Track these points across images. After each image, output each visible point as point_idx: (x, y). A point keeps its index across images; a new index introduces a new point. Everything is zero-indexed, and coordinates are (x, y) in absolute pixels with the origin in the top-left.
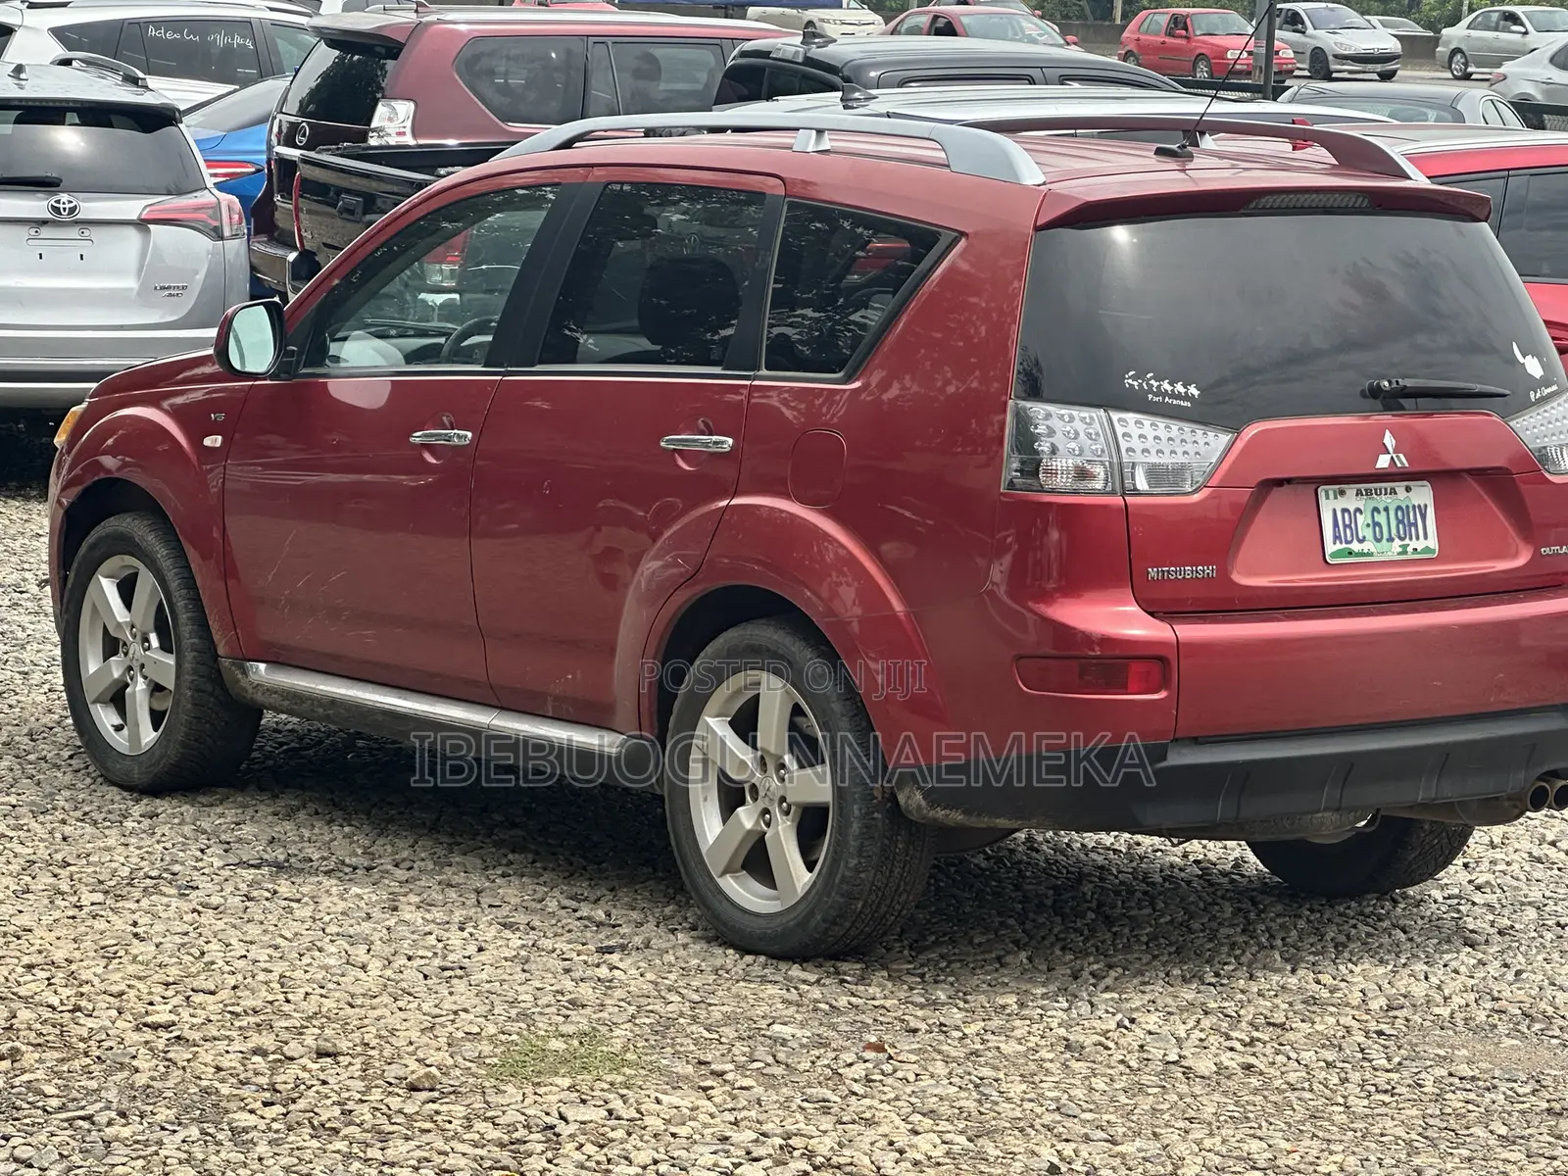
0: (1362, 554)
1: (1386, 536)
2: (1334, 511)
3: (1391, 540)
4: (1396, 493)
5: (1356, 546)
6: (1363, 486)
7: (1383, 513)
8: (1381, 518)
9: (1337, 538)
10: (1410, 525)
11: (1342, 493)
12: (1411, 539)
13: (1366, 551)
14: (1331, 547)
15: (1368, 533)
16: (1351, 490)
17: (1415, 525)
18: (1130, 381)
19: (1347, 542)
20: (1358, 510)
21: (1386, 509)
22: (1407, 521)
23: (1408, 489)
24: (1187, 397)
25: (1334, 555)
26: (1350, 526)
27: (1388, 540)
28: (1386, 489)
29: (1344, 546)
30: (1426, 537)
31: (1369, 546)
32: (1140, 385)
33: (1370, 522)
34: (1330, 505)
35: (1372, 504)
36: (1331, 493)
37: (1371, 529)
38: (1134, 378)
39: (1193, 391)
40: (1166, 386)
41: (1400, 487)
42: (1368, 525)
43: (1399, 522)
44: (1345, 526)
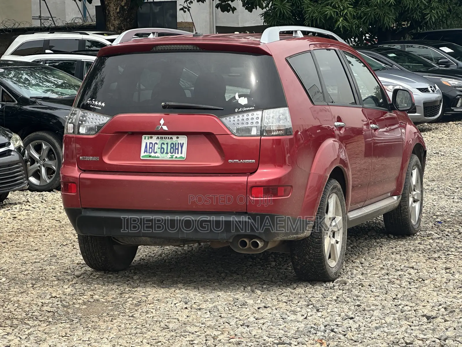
0: (155, 157)
1: (165, 151)
2: (146, 143)
3: (167, 153)
4: (172, 139)
5: (153, 154)
6: (160, 136)
7: (166, 145)
8: (165, 146)
9: (146, 151)
10: (176, 149)
11: (151, 138)
12: (175, 153)
13: (156, 156)
14: (142, 154)
16: (155, 137)
17: (178, 149)
18: (88, 101)
19: (149, 153)
20: (156, 143)
21: (167, 144)
22: (175, 148)
23: (178, 138)
24: (101, 106)
25: (143, 157)
26: (151, 148)
27: (166, 153)
28: (169, 138)
29: (148, 154)
30: (181, 153)
32: (90, 103)
33: (160, 147)
34: (145, 140)
35: (162, 142)
36: (147, 138)
37: (160, 149)
38: (89, 100)
39: (103, 104)
40: (96, 103)
41: (174, 137)
42: (159, 148)
43: (171, 148)
44: (150, 148)
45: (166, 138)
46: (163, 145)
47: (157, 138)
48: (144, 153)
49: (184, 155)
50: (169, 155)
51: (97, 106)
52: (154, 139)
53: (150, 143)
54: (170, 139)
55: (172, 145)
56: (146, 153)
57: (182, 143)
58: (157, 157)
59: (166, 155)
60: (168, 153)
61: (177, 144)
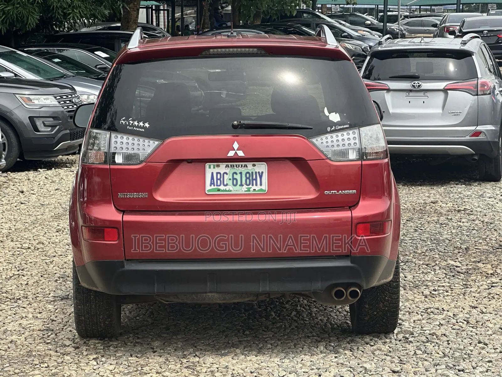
0: (226, 191)
1: (239, 183)
2: (212, 173)
3: (241, 185)
4: (247, 167)
5: (222, 187)
6: (229, 164)
7: (239, 175)
8: (238, 177)
9: (212, 183)
10: (253, 180)
11: (218, 166)
12: (253, 185)
13: (227, 189)
14: (208, 187)
15: (230, 182)
16: (223, 165)
17: (256, 180)
18: (122, 121)
19: (217, 186)
21: (241, 173)
22: (251, 179)
23: (254, 165)
25: (209, 191)
26: (220, 179)
27: (240, 185)
28: (242, 165)
29: (216, 187)
30: (261, 185)
31: (230, 187)
32: (126, 123)
33: (231, 178)
34: (210, 170)
36: (212, 167)
37: (231, 181)
38: (124, 120)
39: (147, 125)
40: (136, 123)
41: (250, 165)
42: (230, 179)
43: (247, 178)
44: (217, 179)
45: (239, 167)
46: (235, 175)
47: (226, 167)
48: (211, 186)
49: (265, 187)
50: (245, 188)
51: (138, 127)
52: (222, 168)
53: (217, 173)
54: (244, 167)
55: (248, 175)
56: (212, 185)
57: (261, 172)
58: (229, 191)
59: (241, 187)
60: (243, 185)
61: (254, 173)
